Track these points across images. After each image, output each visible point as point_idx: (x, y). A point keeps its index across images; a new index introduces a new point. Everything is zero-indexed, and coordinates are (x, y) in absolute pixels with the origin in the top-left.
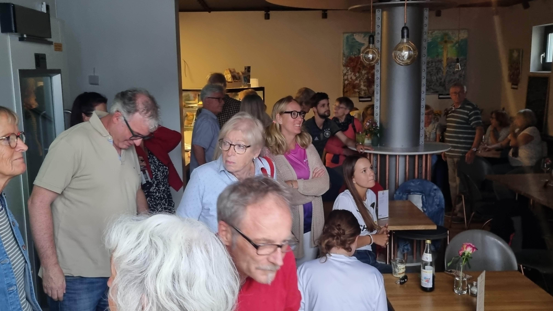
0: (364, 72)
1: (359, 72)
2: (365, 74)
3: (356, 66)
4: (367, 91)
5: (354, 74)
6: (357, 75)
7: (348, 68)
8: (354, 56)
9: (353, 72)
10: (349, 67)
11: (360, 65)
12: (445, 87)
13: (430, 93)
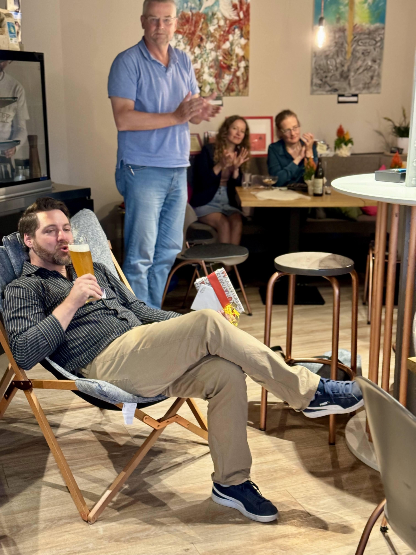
0: (209, 46)
1: (199, 46)
2: (212, 50)
3: (193, 33)
4: (215, 86)
5: (190, 50)
6: (197, 51)
8: (191, 11)
9: (189, 45)
11: (201, 29)
12: (349, 81)
13: (324, 93)
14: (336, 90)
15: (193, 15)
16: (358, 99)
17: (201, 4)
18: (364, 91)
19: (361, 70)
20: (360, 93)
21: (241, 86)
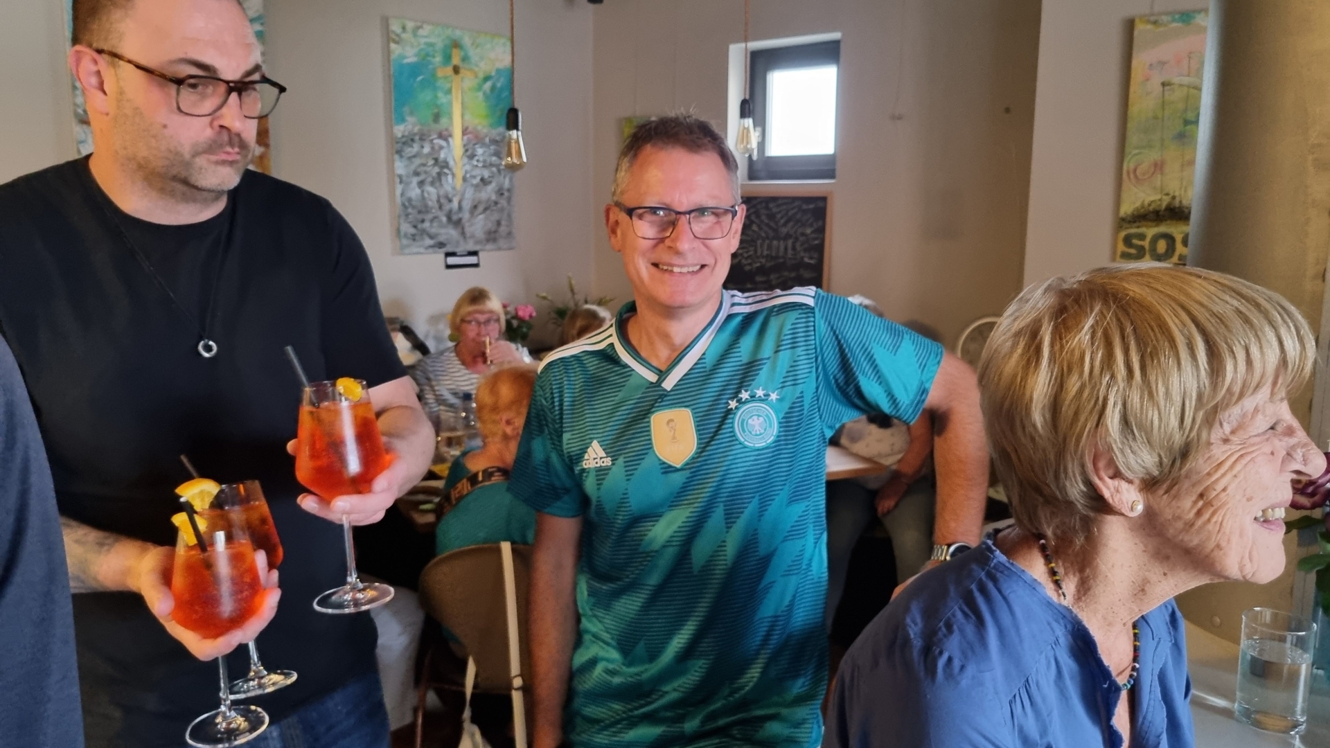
12: (463, 228)
13: (422, 250)
14: (441, 245)
16: (479, 260)
18: (489, 246)
20: (482, 250)
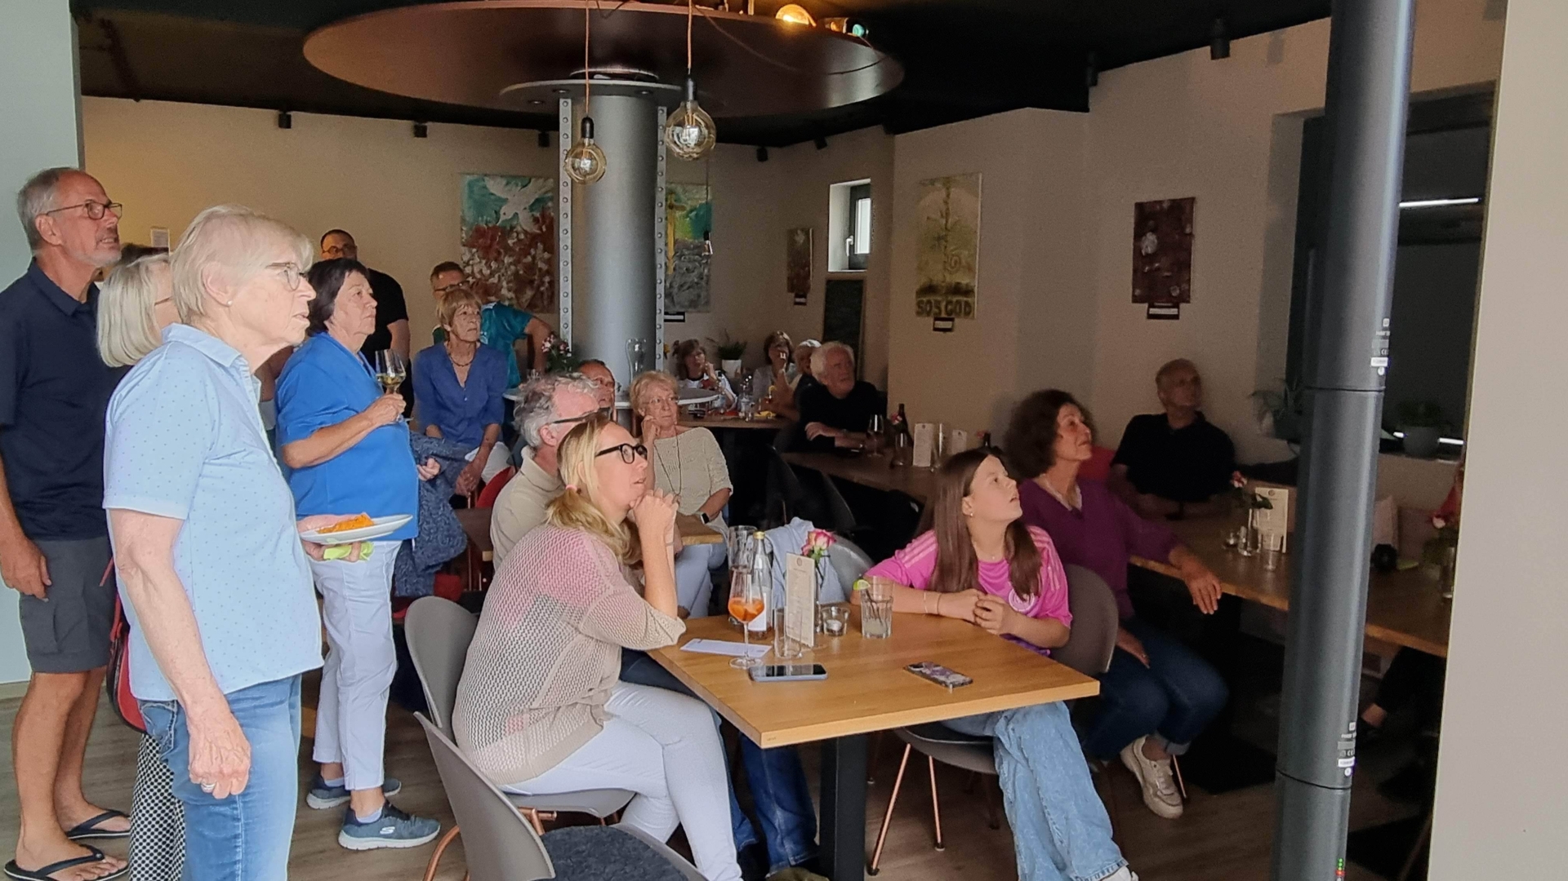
0: (507, 260)
1: (496, 260)
2: (511, 263)
3: (490, 246)
4: (514, 302)
5: (486, 264)
6: (494, 265)
7: (474, 250)
8: (486, 224)
9: (484, 258)
10: (474, 247)
11: (498, 244)
12: (673, 298)
15: (488, 228)
16: (684, 318)
17: (498, 219)
18: (690, 310)
19: (685, 287)
20: (687, 312)
21: (546, 303)
